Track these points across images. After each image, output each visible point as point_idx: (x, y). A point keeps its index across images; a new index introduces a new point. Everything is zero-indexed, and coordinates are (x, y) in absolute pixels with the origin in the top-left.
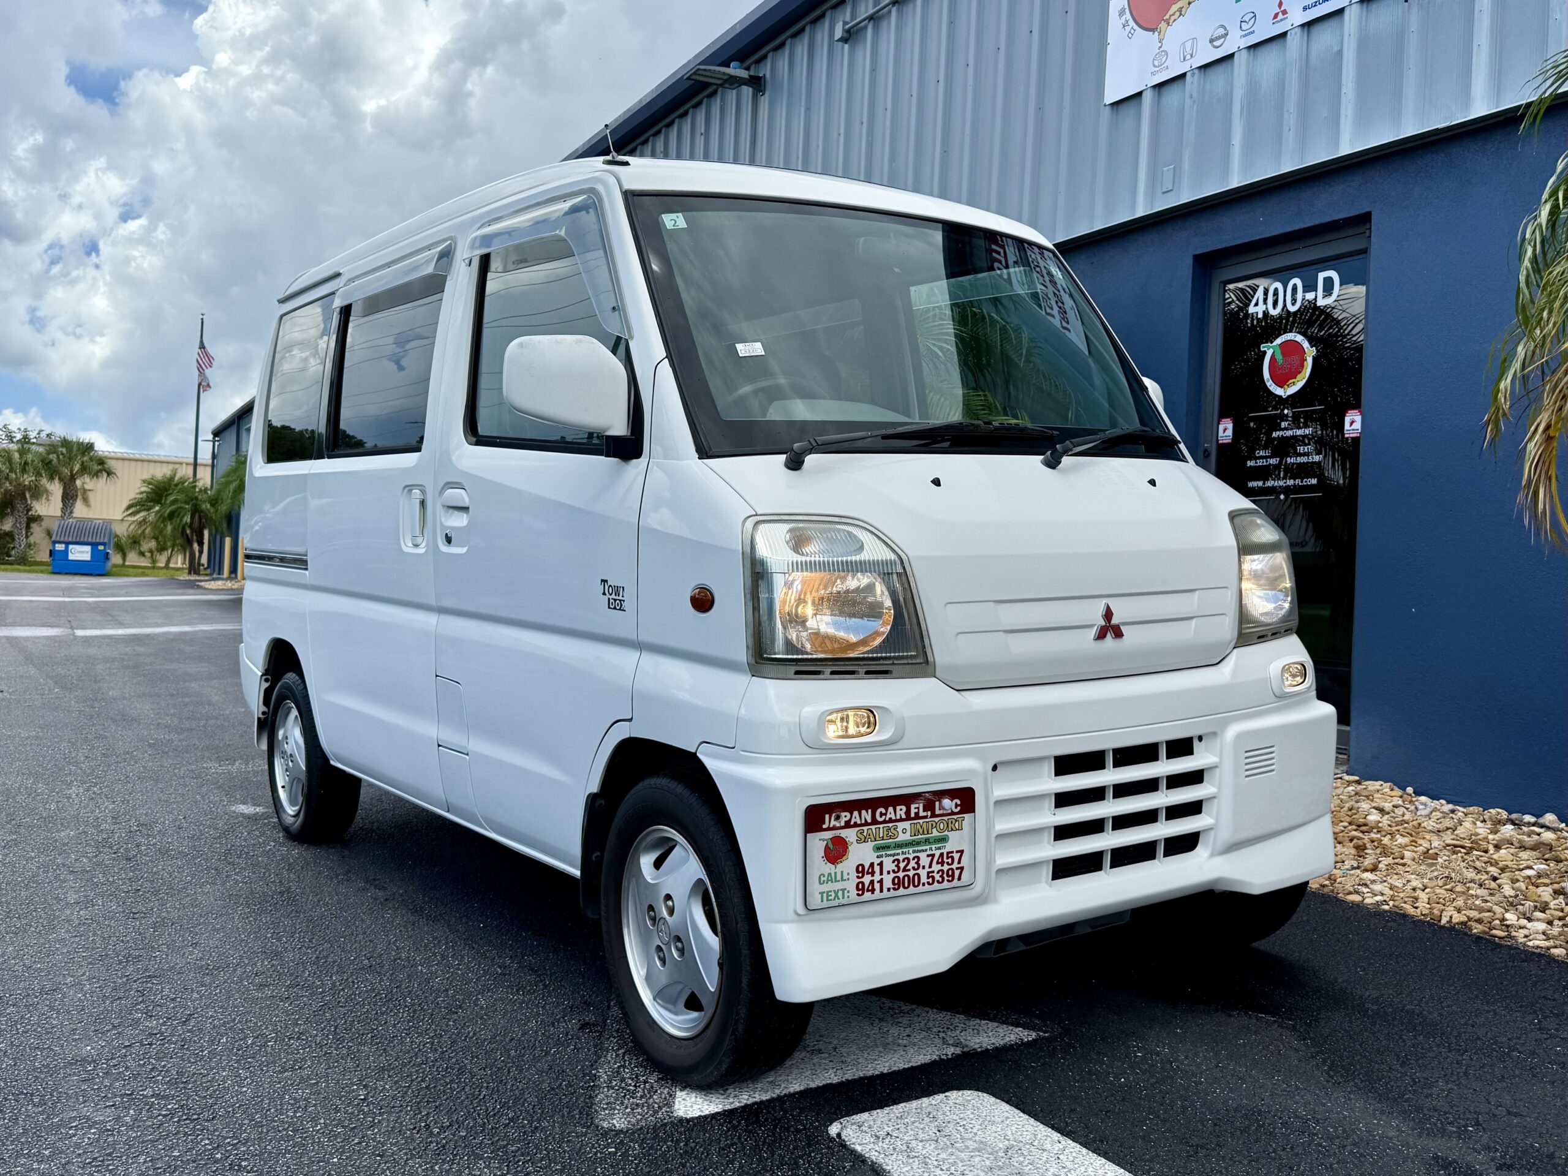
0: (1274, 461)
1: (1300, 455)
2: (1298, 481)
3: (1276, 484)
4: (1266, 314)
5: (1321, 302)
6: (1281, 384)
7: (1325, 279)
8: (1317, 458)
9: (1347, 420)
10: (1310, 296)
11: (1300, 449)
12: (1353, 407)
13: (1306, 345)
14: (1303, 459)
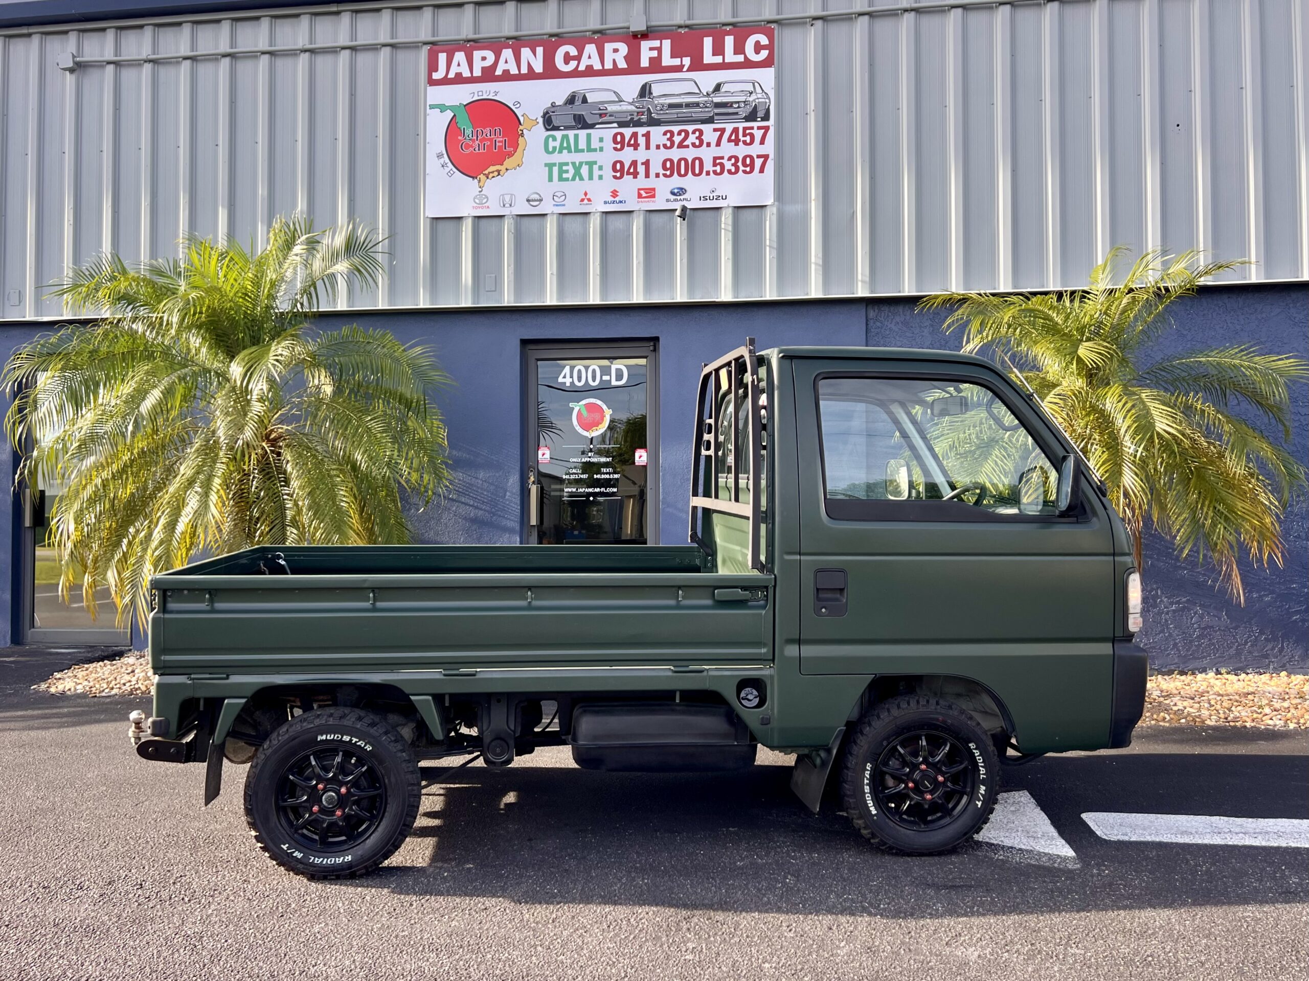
0: (585, 476)
1: (604, 474)
2: (603, 490)
3: (586, 490)
4: (572, 383)
5: (614, 383)
6: (588, 427)
7: (617, 369)
8: (616, 476)
9: (637, 455)
10: (606, 378)
11: (604, 470)
12: (641, 448)
13: (604, 407)
14: (607, 476)
